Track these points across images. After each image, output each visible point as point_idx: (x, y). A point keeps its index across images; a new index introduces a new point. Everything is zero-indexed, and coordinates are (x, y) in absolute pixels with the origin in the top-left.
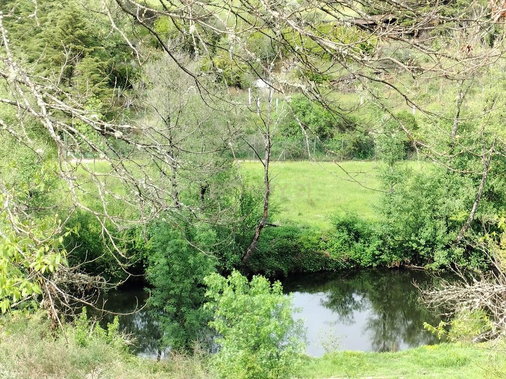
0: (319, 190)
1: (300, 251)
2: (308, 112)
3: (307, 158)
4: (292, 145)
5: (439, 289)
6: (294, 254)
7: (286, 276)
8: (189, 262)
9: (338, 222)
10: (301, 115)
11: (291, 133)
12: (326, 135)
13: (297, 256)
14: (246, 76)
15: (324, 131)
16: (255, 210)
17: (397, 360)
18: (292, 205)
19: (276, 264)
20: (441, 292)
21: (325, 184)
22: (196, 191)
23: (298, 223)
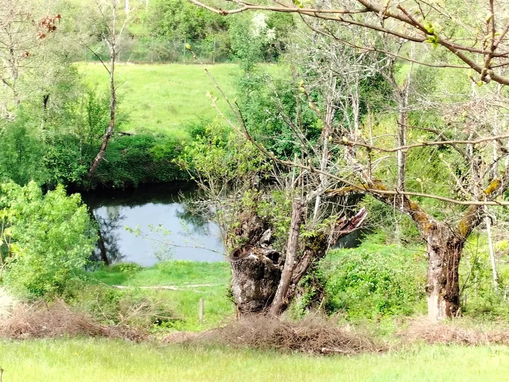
0: (184, 95)
1: (152, 161)
2: (178, 11)
3: (177, 60)
4: (161, 46)
5: (203, 199)
6: (145, 164)
7: (136, 187)
8: (19, 173)
9: (192, 130)
10: (171, 14)
11: (159, 33)
12: (198, 35)
13: (148, 166)
15: (195, 31)
16: (103, 119)
17: (227, 268)
18: (152, 111)
19: (126, 174)
20: (205, 201)
22: (39, 101)
23: (154, 132)
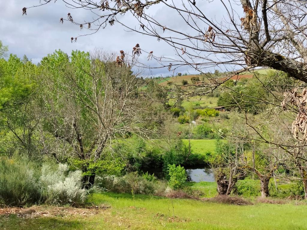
3: (203, 139)
4: (199, 136)
6: (197, 160)
7: (195, 165)
8: (171, 162)
9: (206, 154)
10: (201, 129)
11: (199, 133)
14: (190, 120)
15: (206, 133)
16: (188, 151)
18: (198, 149)
19: (192, 163)
21: (205, 145)
23: (198, 154)
